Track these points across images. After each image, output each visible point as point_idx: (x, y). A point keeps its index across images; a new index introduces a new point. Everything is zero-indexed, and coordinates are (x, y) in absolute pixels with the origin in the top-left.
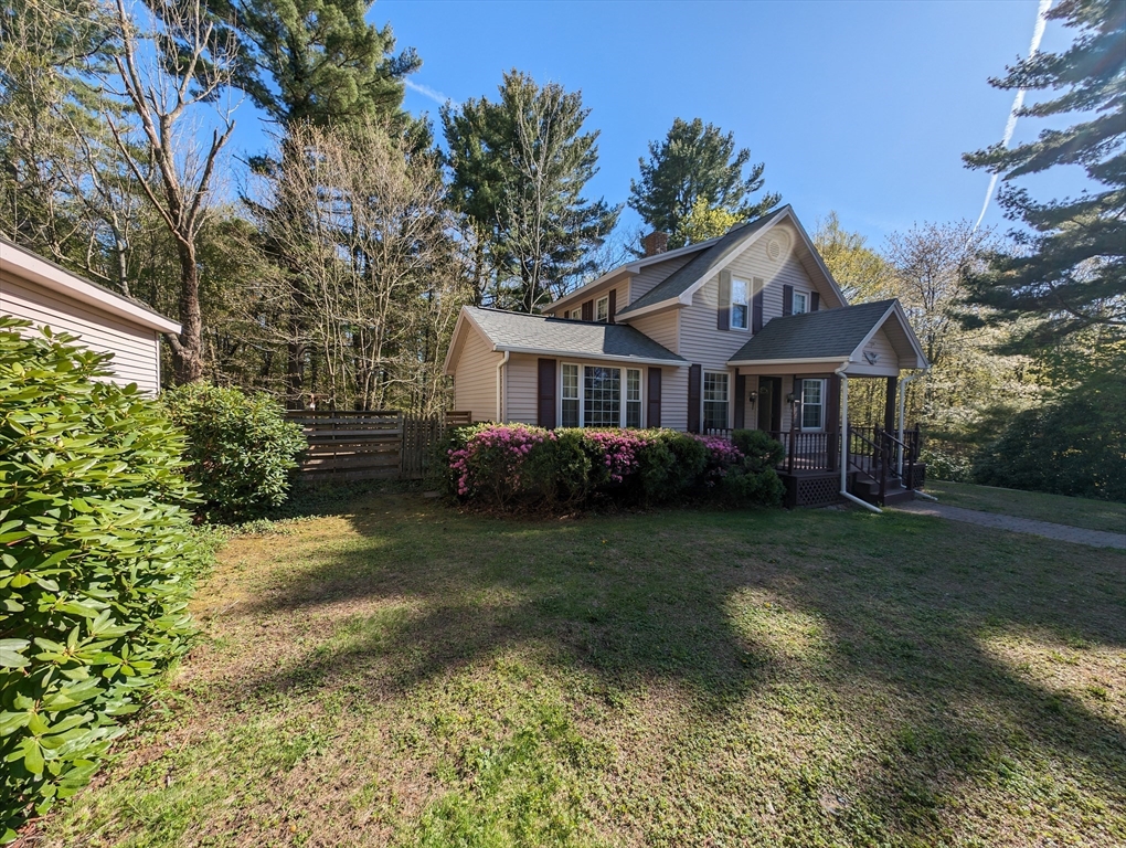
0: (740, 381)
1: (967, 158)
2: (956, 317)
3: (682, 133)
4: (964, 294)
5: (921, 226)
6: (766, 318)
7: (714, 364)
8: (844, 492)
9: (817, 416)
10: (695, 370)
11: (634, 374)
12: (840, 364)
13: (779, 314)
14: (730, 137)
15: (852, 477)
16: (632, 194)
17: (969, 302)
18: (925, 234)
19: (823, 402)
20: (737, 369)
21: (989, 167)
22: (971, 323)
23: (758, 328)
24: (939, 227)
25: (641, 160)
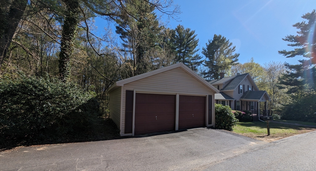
0: (242, 102)
1: (279, 52)
2: (277, 86)
3: (216, 38)
4: (279, 82)
5: (271, 62)
6: (245, 91)
7: (238, 99)
8: (259, 119)
9: (253, 107)
10: (235, 101)
11: (227, 102)
12: (258, 101)
13: (247, 90)
14: (228, 40)
15: (260, 117)
16: (203, 50)
17: (280, 83)
18: (272, 64)
19: (254, 105)
20: (241, 100)
21: (283, 54)
22: (281, 88)
23: (244, 93)
24: (275, 63)
25: (206, 44)
